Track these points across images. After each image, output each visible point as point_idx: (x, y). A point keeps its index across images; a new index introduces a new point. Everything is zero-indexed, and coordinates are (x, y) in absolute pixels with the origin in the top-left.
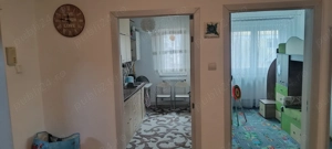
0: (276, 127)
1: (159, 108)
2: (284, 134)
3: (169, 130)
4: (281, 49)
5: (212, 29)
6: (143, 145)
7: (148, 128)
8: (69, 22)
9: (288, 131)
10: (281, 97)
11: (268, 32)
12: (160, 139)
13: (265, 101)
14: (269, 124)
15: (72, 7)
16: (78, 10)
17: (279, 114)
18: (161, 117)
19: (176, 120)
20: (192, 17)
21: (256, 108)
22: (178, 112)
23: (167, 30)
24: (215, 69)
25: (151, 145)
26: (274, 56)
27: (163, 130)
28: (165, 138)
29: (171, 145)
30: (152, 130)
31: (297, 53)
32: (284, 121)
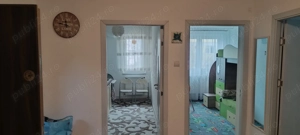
0: (216, 114)
1: (121, 101)
2: (223, 119)
3: (133, 118)
4: (220, 54)
5: (177, 37)
6: (114, 130)
7: (116, 117)
8: (66, 26)
9: (225, 116)
10: (220, 91)
11: (210, 40)
12: (127, 125)
13: (208, 95)
14: (210, 112)
15: (70, 14)
16: (74, 17)
17: (218, 104)
18: (125, 109)
19: (138, 111)
20: (162, 27)
21: (201, 100)
22: (139, 105)
23: (130, 35)
24: (178, 66)
25: (120, 129)
26: (214, 59)
27: (128, 118)
28: (131, 124)
29: (137, 129)
30: (119, 119)
31: (233, 56)
32: (222, 110)
